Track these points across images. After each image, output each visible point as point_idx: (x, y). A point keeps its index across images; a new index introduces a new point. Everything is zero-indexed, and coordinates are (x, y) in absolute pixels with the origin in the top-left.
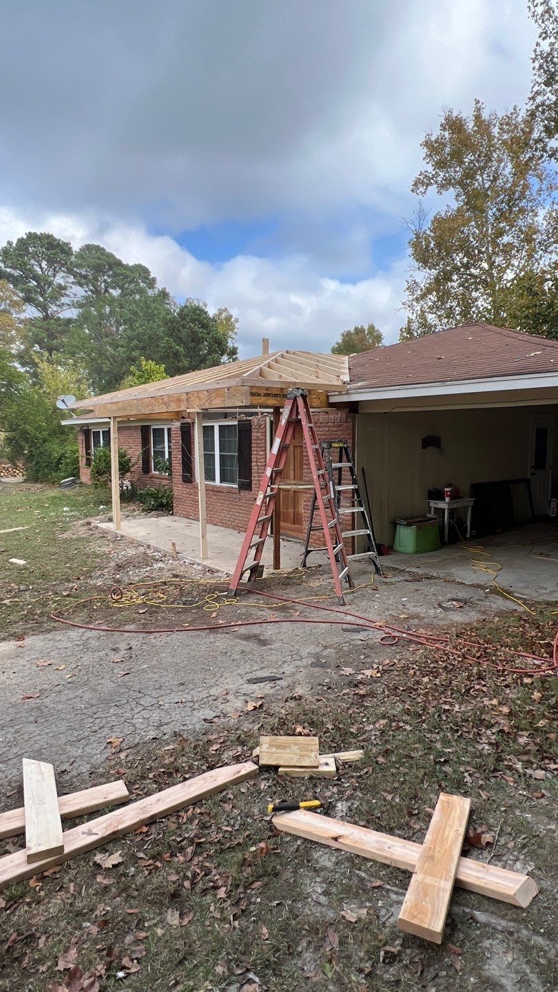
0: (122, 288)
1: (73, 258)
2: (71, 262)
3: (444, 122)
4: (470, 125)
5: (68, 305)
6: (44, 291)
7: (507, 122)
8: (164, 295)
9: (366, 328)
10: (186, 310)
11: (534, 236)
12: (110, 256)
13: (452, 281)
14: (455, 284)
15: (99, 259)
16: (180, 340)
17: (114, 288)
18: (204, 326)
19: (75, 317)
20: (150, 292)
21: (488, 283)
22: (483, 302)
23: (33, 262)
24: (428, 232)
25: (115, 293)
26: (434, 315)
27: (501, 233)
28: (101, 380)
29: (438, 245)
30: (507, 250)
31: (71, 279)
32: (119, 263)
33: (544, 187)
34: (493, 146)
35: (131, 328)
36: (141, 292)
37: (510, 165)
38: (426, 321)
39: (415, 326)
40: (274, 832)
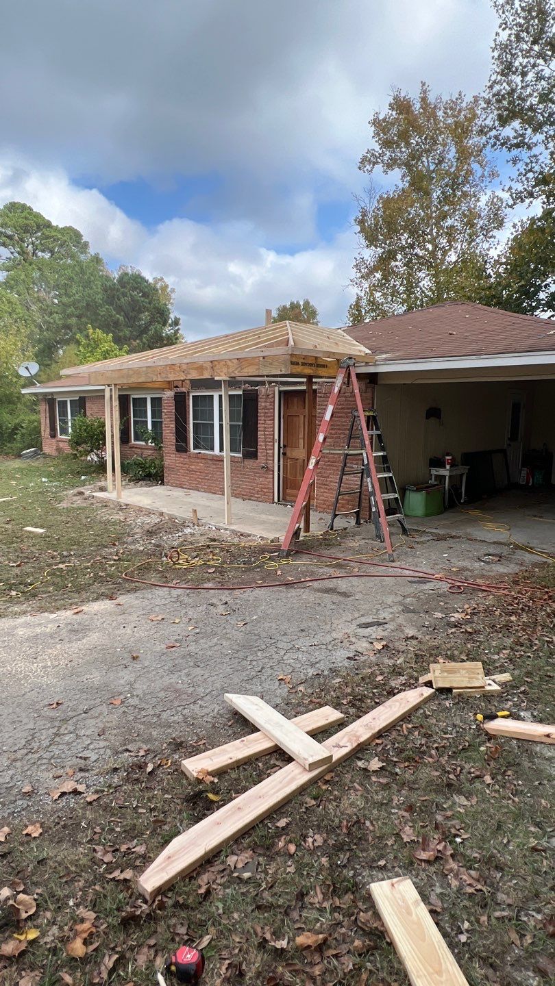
0: (51, 251)
3: (392, 101)
4: (417, 107)
7: (452, 107)
8: (97, 260)
10: (127, 277)
11: (476, 221)
12: (38, 216)
13: (396, 260)
14: (399, 264)
15: (26, 218)
16: (119, 309)
17: (43, 251)
18: (145, 294)
20: (82, 257)
21: (431, 263)
22: (426, 282)
24: (376, 210)
25: (45, 256)
26: (380, 294)
27: (444, 216)
30: (450, 233)
32: (48, 225)
33: (486, 173)
34: (438, 129)
36: (73, 255)
37: (453, 150)
38: (374, 299)
39: (363, 303)
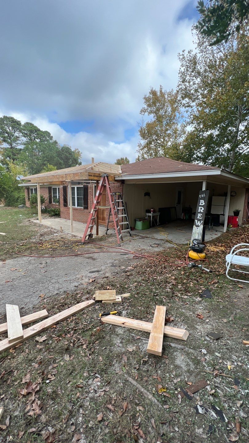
0: (40, 139)
1: (22, 127)
2: (21, 128)
3: (150, 91)
4: (159, 94)
5: (20, 144)
6: (11, 138)
7: (170, 94)
8: (56, 142)
9: (124, 158)
10: (64, 148)
11: (177, 132)
12: (36, 127)
13: (152, 144)
14: (153, 145)
16: (62, 159)
17: (37, 139)
18: (70, 154)
19: (22, 148)
20: (51, 141)
21: (163, 146)
22: (161, 152)
23: (6, 127)
24: (145, 128)
25: (38, 141)
26: (146, 155)
27: (167, 130)
28: (33, 171)
29: (148, 132)
30: (169, 135)
31: (21, 134)
32: (39, 130)
33: (180, 116)
34: (165, 101)
35: (44, 153)
36: (47, 141)
37: (170, 108)
38: (144, 157)
39: (140, 158)
40: (102, 323)
